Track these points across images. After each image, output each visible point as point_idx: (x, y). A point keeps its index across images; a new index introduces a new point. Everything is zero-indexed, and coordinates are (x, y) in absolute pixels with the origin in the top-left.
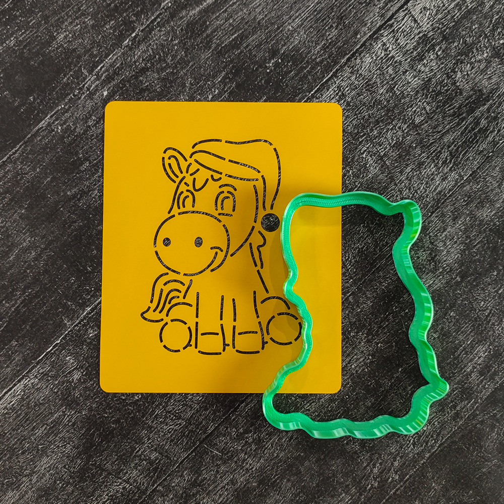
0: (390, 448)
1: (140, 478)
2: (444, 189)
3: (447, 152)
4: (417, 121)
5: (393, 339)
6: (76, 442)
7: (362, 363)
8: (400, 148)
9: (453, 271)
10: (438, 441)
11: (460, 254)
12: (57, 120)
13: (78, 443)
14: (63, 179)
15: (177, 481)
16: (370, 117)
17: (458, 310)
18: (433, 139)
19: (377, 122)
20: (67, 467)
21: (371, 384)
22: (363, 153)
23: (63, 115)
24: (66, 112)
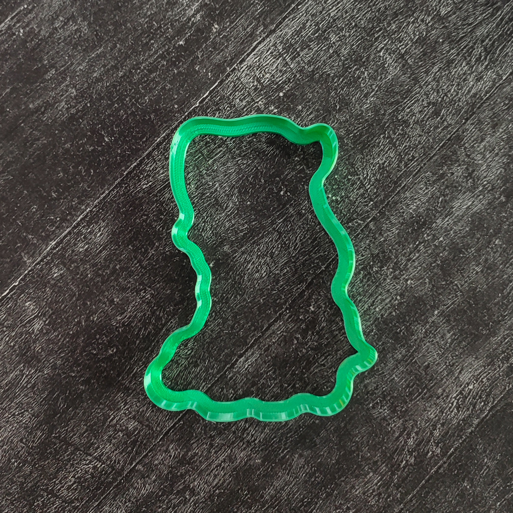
0: (427, 413)
1: (115, 454)
2: (480, 91)
3: (481, 47)
4: (443, 13)
5: (426, 275)
6: (36, 409)
7: (389, 305)
8: (424, 44)
9: (495, 190)
10: (488, 403)
11: (503, 168)
12: (18, 21)
13: (38, 410)
14: (24, 90)
15: (161, 458)
16: (386, 9)
17: (504, 237)
18: (463, 33)
19: (396, 15)
20: (24, 440)
21: (401, 331)
22: (380, 51)
23: (26, 16)
24: (30, 13)
